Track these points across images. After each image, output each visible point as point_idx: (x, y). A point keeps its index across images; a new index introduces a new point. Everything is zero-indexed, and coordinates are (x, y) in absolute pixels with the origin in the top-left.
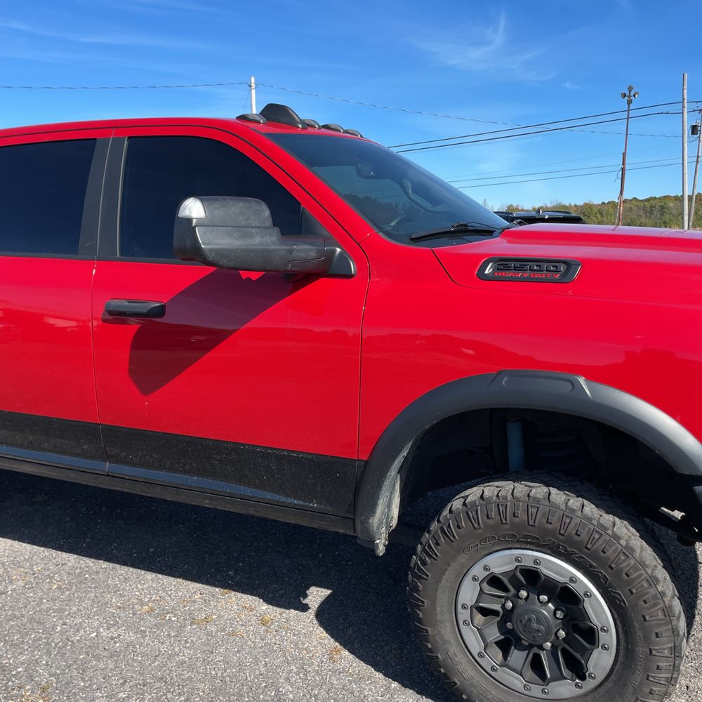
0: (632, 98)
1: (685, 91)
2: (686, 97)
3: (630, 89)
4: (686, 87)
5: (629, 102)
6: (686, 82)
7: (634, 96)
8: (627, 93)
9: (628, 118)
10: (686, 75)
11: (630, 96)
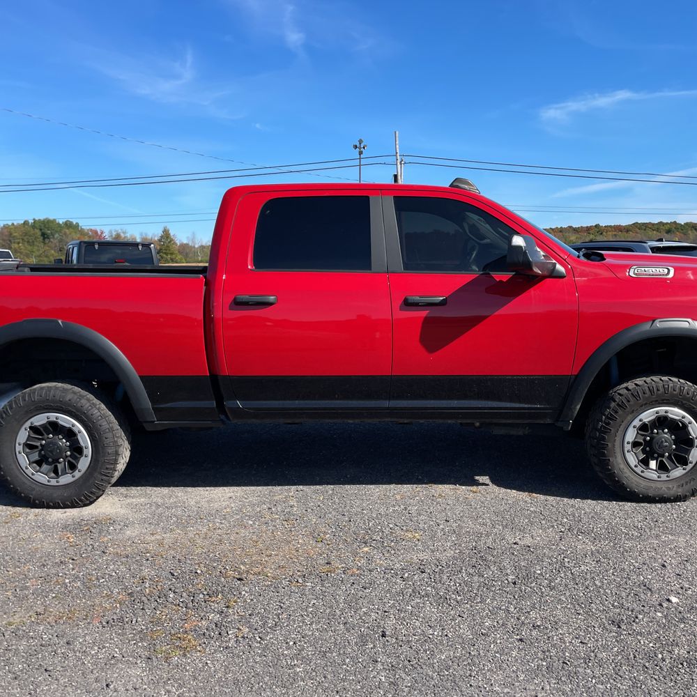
0: (362, 149)
1: (397, 146)
2: (398, 152)
3: (361, 141)
4: (397, 142)
5: (361, 153)
6: (397, 139)
7: (364, 148)
8: (358, 145)
9: (360, 165)
10: (397, 133)
11: (360, 148)
